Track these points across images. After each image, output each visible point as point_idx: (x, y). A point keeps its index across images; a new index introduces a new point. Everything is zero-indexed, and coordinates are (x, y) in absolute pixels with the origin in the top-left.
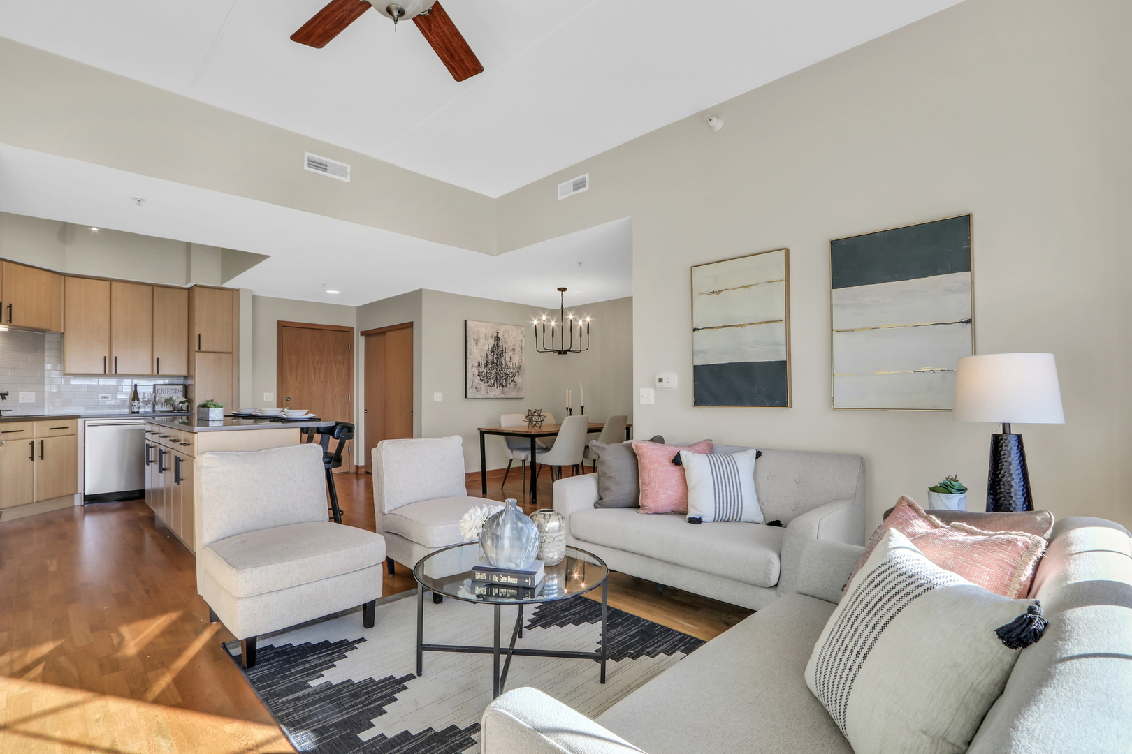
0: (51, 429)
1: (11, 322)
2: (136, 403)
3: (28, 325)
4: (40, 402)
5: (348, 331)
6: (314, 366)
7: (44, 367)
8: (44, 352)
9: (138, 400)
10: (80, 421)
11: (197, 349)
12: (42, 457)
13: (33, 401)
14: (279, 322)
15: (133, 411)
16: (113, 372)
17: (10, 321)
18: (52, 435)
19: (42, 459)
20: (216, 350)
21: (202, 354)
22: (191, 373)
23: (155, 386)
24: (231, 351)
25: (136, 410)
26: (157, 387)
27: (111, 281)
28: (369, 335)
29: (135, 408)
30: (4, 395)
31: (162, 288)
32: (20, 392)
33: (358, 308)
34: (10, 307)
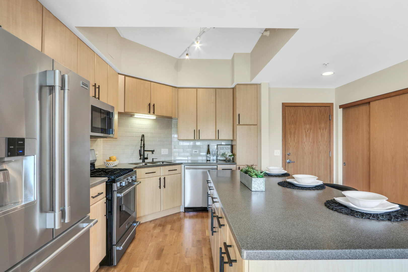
0: (169, 171)
1: (154, 114)
2: (209, 155)
3: (162, 115)
4: (170, 154)
6: (305, 132)
7: (172, 136)
8: (171, 128)
9: (210, 154)
10: (183, 166)
11: (238, 123)
12: (164, 186)
13: (167, 153)
14: (283, 104)
15: (208, 159)
16: (198, 138)
17: (154, 113)
18: (170, 174)
19: (165, 188)
20: (248, 124)
21: (241, 126)
22: (235, 138)
23: (217, 145)
24: (256, 123)
25: (209, 159)
26: (219, 146)
27: (197, 88)
28: (345, 107)
29: (208, 158)
30: (153, 151)
31: (220, 89)
32: (162, 149)
33: (336, 89)
34: (154, 105)
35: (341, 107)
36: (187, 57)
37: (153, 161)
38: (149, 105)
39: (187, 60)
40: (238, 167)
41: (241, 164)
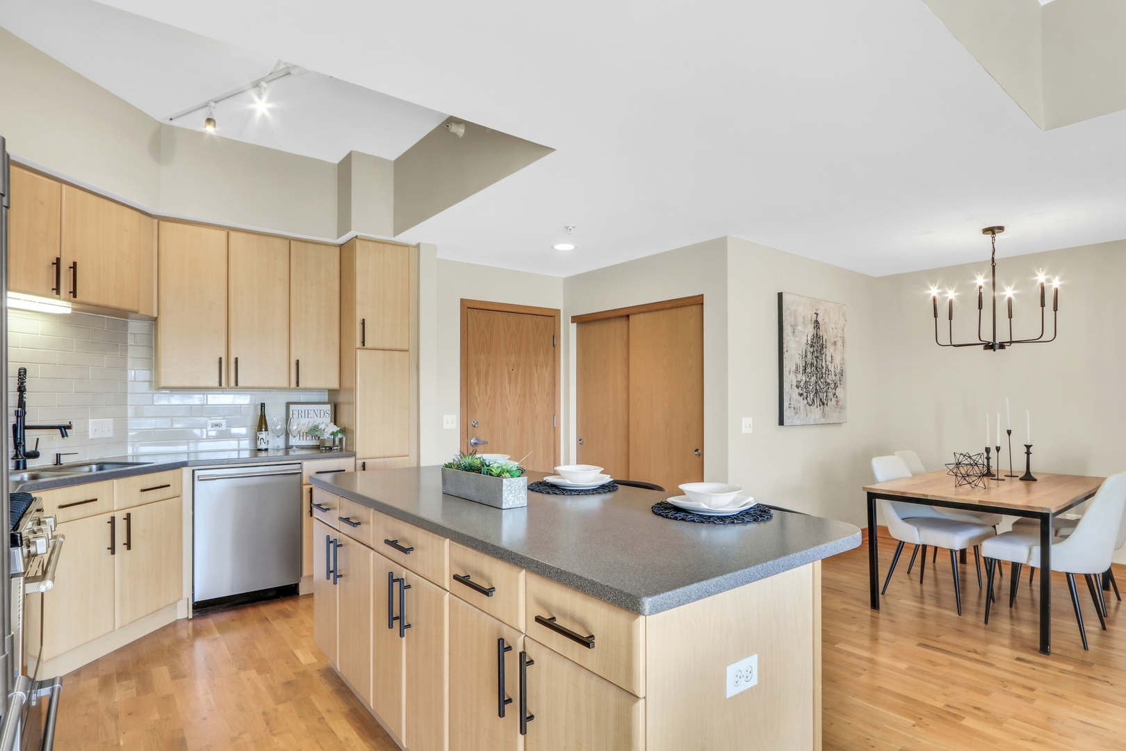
0: (143, 490)
1: (75, 296)
2: (263, 435)
3: (102, 302)
4: (121, 437)
5: (551, 316)
6: (508, 371)
7: (126, 376)
8: (125, 349)
9: (266, 430)
10: (186, 472)
11: (359, 344)
12: (128, 545)
13: (110, 434)
14: (463, 302)
15: (260, 447)
16: (232, 383)
17: (74, 293)
18: (144, 501)
19: (129, 548)
20: (386, 346)
21: (367, 351)
22: (346, 384)
23: (288, 404)
24: (405, 347)
25: (263, 446)
26: (292, 407)
27: (229, 230)
28: (581, 321)
29: (263, 443)
30: (64, 429)
31: (303, 244)
32: (90, 420)
33: (566, 280)
34: (74, 267)
35: (575, 319)
36: (210, 129)
37: (58, 462)
38: (57, 263)
39: (211, 137)
40: (360, 462)
41: (368, 456)
